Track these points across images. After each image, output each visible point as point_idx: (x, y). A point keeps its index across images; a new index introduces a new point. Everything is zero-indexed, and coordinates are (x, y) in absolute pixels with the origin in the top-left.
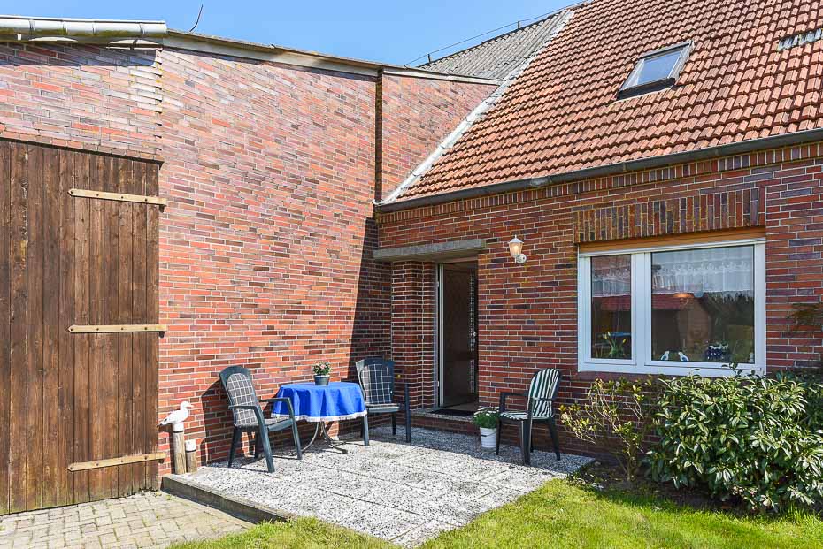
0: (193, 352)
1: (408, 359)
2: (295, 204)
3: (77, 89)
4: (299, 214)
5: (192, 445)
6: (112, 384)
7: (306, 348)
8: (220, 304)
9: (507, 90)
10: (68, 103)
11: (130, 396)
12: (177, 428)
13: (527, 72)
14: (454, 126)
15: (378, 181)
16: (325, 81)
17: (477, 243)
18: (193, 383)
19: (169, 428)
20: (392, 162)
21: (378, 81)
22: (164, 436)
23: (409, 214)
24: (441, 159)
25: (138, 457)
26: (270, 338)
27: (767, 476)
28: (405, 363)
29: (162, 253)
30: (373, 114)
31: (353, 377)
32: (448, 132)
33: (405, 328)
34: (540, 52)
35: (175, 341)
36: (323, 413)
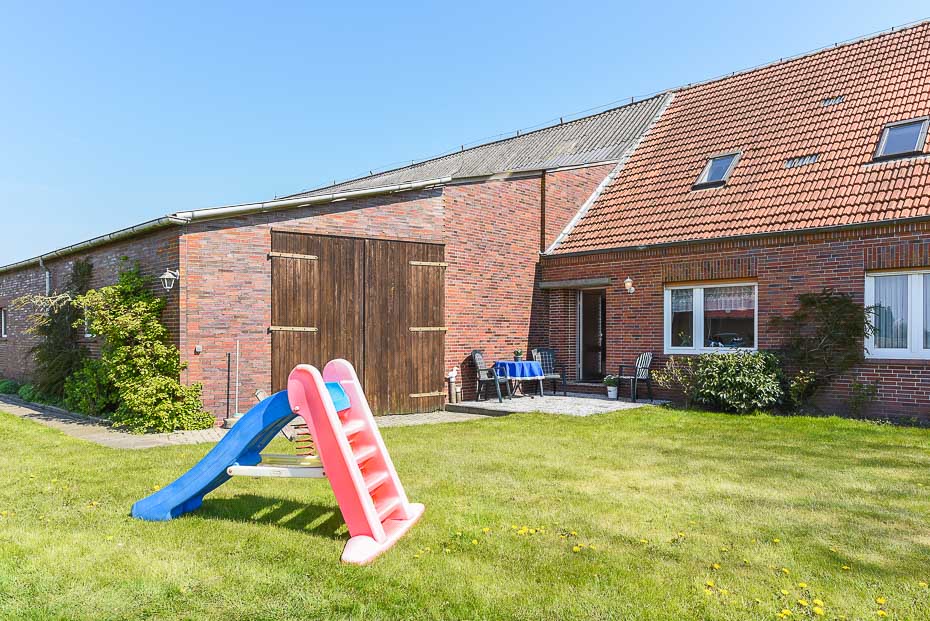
0: (457, 342)
2: (500, 258)
3: (412, 213)
4: (501, 264)
5: (459, 389)
6: (426, 356)
8: (468, 317)
9: (623, 167)
10: (408, 220)
11: (433, 363)
12: (453, 380)
13: (638, 152)
14: (587, 197)
15: (543, 239)
16: (514, 184)
17: (606, 280)
18: (457, 358)
19: (448, 380)
20: (551, 227)
21: (543, 177)
22: (446, 384)
23: (569, 261)
24: (581, 222)
25: (436, 393)
26: (490, 335)
27: (744, 396)
29: (446, 290)
30: (540, 199)
31: (530, 358)
32: (584, 202)
34: (647, 133)
35: (450, 335)
36: (522, 375)
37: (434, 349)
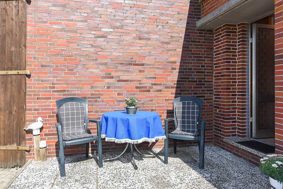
0: (50, 87)
1: (224, 98)
5: (43, 144)
7: (137, 88)
8: (70, 59)
18: (50, 106)
22: (30, 136)
25: (14, 147)
26: (108, 81)
28: (222, 102)
33: (222, 76)
35: (38, 80)
37: (12, 97)
